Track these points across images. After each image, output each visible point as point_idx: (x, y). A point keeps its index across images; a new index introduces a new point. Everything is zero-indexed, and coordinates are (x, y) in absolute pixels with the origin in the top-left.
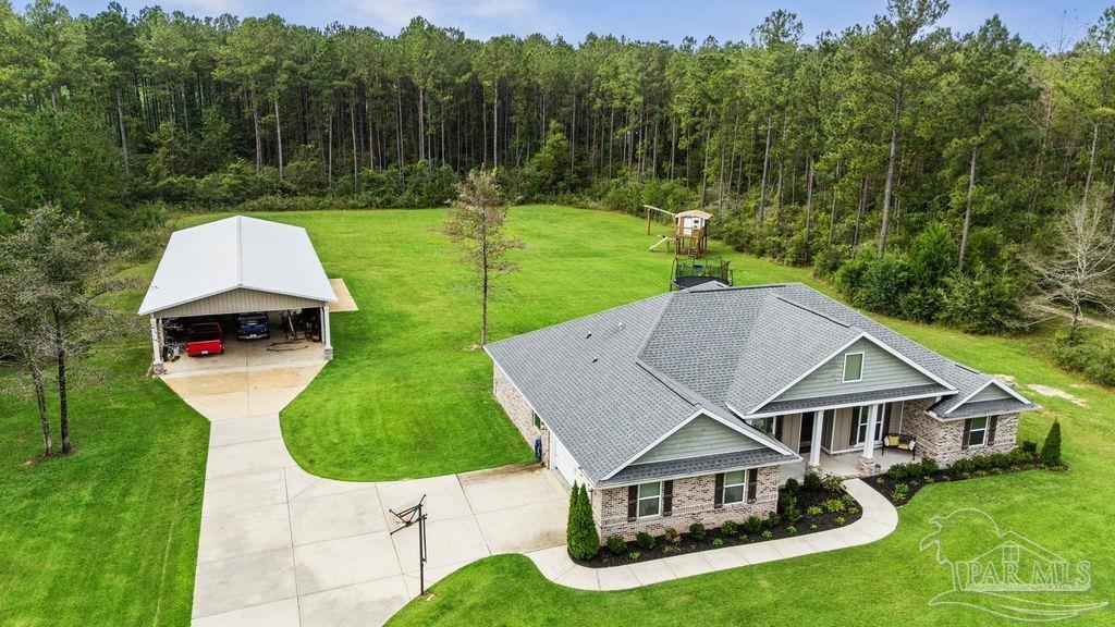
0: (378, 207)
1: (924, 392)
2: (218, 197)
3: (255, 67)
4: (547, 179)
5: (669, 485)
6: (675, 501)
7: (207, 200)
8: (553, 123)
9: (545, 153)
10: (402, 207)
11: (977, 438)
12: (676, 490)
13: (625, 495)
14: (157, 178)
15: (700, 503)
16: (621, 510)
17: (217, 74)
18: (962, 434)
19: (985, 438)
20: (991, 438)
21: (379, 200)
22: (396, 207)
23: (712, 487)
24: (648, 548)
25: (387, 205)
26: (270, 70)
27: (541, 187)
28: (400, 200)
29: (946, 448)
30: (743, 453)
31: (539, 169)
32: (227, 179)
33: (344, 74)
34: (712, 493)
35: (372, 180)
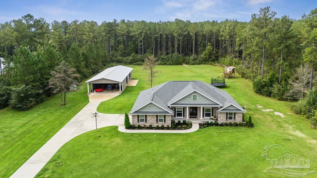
0: (162, 65)
1: (213, 105)
2: (128, 62)
3: (138, 32)
4: (207, 58)
5: (146, 116)
6: (147, 120)
7: (126, 63)
8: (209, 44)
9: (206, 52)
10: (168, 65)
11: (231, 118)
12: (147, 118)
13: (137, 117)
14: (117, 57)
15: (153, 121)
16: (136, 120)
17: (131, 34)
18: (226, 116)
19: (233, 118)
20: (235, 118)
21: (163, 63)
22: (167, 65)
23: (155, 118)
24: (140, 128)
25: (165, 64)
26: (141, 33)
27: (205, 60)
28: (168, 63)
29: (222, 119)
30: (162, 112)
31: (205, 55)
32: (130, 58)
33: (157, 33)
34: (156, 119)
35: (163, 58)
